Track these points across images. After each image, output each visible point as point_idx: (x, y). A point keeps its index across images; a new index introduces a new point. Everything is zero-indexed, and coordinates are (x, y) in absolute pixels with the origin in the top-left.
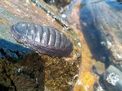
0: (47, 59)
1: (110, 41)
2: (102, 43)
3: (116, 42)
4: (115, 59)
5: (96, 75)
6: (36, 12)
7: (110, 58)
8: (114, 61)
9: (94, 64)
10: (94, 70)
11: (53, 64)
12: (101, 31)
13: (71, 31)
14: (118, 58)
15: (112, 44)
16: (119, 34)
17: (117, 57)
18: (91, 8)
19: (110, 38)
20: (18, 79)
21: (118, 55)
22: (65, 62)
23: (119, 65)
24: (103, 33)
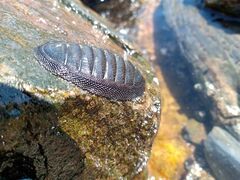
0: (101, 105)
1: (211, 82)
2: (197, 86)
3: (223, 83)
4: (222, 115)
5: (188, 144)
6: (74, 22)
7: (213, 113)
8: (221, 119)
9: (185, 124)
10: (186, 136)
11: (112, 115)
12: (195, 65)
13: (139, 57)
14: (227, 113)
15: (216, 87)
16: (226, 69)
17: (226, 110)
18: (175, 23)
19: (211, 77)
20: (52, 142)
21: (228, 107)
22: (133, 112)
23: (230, 125)
24: (198, 68)
